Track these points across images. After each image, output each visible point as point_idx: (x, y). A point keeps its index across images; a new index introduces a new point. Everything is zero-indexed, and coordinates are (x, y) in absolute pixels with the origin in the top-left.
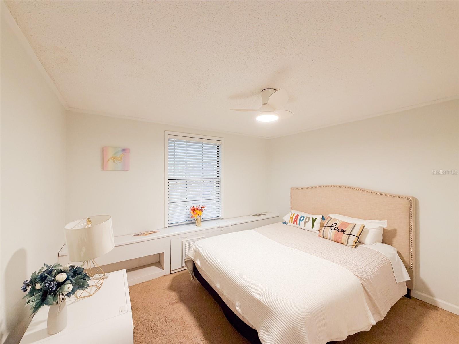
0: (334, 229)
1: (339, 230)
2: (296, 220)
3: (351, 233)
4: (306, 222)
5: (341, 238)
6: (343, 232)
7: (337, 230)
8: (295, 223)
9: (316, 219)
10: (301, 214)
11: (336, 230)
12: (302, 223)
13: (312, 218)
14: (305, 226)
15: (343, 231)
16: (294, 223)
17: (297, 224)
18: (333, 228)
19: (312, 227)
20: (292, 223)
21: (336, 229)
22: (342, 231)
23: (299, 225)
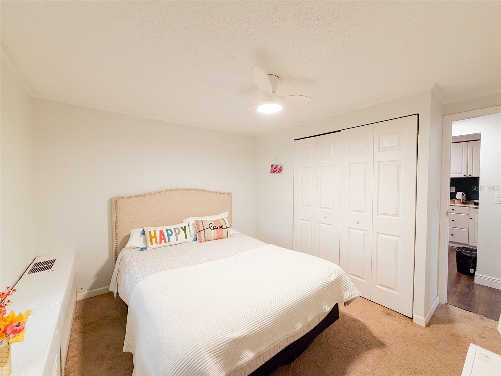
0: (214, 229)
1: (218, 228)
2: (162, 237)
4: (177, 235)
5: (223, 234)
7: (216, 228)
8: (163, 241)
9: (185, 227)
10: (164, 228)
11: (215, 229)
12: (173, 238)
13: (182, 228)
14: (177, 240)
15: (221, 227)
16: (160, 243)
17: (166, 242)
18: (212, 228)
19: (186, 238)
20: (157, 243)
21: (215, 227)
22: (220, 228)
23: (169, 241)
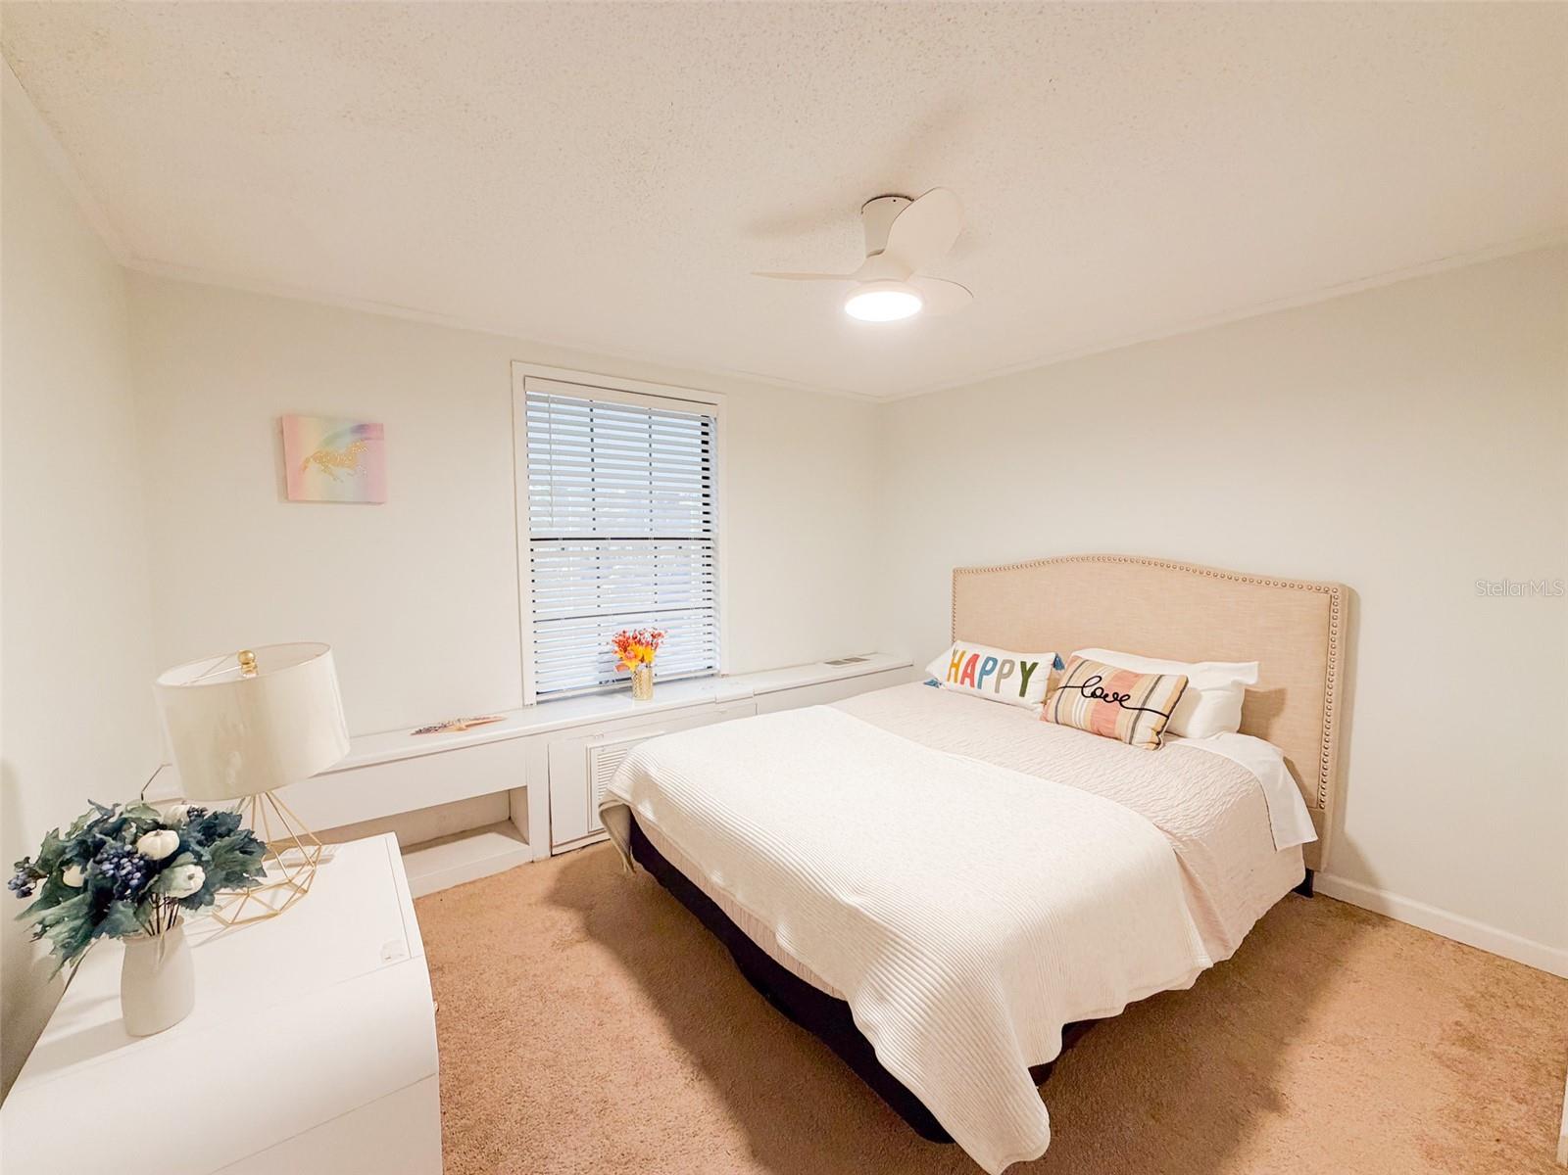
0: (1093, 695)
1: (1107, 695)
2: (969, 671)
3: (1144, 703)
4: (1001, 676)
5: (1114, 722)
6: (1121, 701)
7: (1100, 697)
8: (967, 680)
9: (1035, 665)
10: (984, 652)
11: (1097, 697)
12: (989, 681)
13: (1023, 664)
14: (997, 690)
15: (1119, 699)
16: (962, 683)
17: (972, 685)
18: (1088, 691)
19: (1022, 693)
20: (956, 681)
21: (1098, 693)
22: (1116, 699)
23: (980, 686)
